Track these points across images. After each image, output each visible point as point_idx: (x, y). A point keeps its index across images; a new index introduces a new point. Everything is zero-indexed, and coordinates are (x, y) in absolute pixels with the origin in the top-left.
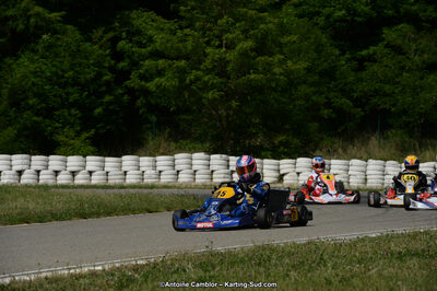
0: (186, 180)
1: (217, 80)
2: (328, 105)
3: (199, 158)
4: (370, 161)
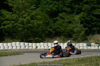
0: (15, 48)
1: (22, 25)
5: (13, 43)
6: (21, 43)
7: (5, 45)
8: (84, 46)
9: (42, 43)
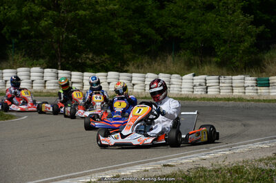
2: (139, 32)
3: (35, 71)
4: (160, 74)
6: (46, 70)
8: (246, 85)
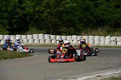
3: (41, 35)
4: (95, 36)
5: (35, 36)
6: (45, 35)
7: (24, 37)
9: (74, 36)
